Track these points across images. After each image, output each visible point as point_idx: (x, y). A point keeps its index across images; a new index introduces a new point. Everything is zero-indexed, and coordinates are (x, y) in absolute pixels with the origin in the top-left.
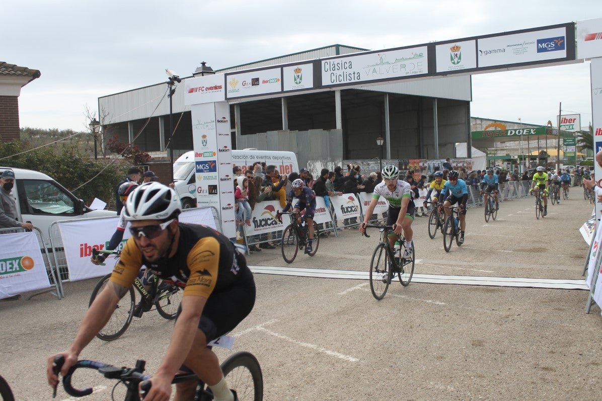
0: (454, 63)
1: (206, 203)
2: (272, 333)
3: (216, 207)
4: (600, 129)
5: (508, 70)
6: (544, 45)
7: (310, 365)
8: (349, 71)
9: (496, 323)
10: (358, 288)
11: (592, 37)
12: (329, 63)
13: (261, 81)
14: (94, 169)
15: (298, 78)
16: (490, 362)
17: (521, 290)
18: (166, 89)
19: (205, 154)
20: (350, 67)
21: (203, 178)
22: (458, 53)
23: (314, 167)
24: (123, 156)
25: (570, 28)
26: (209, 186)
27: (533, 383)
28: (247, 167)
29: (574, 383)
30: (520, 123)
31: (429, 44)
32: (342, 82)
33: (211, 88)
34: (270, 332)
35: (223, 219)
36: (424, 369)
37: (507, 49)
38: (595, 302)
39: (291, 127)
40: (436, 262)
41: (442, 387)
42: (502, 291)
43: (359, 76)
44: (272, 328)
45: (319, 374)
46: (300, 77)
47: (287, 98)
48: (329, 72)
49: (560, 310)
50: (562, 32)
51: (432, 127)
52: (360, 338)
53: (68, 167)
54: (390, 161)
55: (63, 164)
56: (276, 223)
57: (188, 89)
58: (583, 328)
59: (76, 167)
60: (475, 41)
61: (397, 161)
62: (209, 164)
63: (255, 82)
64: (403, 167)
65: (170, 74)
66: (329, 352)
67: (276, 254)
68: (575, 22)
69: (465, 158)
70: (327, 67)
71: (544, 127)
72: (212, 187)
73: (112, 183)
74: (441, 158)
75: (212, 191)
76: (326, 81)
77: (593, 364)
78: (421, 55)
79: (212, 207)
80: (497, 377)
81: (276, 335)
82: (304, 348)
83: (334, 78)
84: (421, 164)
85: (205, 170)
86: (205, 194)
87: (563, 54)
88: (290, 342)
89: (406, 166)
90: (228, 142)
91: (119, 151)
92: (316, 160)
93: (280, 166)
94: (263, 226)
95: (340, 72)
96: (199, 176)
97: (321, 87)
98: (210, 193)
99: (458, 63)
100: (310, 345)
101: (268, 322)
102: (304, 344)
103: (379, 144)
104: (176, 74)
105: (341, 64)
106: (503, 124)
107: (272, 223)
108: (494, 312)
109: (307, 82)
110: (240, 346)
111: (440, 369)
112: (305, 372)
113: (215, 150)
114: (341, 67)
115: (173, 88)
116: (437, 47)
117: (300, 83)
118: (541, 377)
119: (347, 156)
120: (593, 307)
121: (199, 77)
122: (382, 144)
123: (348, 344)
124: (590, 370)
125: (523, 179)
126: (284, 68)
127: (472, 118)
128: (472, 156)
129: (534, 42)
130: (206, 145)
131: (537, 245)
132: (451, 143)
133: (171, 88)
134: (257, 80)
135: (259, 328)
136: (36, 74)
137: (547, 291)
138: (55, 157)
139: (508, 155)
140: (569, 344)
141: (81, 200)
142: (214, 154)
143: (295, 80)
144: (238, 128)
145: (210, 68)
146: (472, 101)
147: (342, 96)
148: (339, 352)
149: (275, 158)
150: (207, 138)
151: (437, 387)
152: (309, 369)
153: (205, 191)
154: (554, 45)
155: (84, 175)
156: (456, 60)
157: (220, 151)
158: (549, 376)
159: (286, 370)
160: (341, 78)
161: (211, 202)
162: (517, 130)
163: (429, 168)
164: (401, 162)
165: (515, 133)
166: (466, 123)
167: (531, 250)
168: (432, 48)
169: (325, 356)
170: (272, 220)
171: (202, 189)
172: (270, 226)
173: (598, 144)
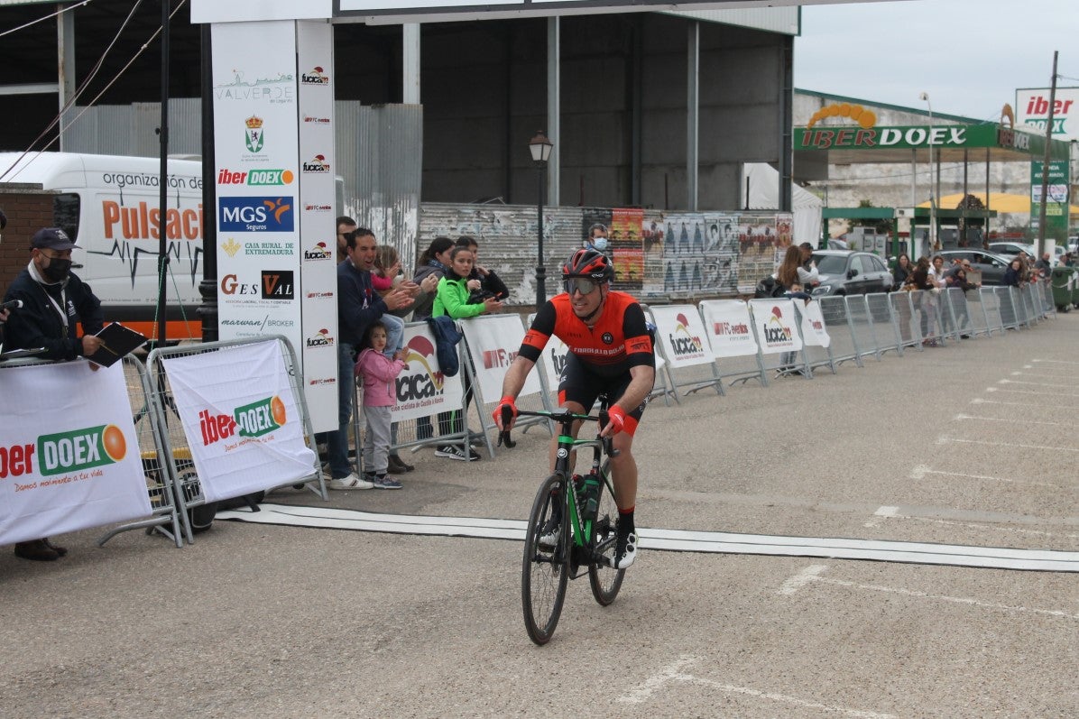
1: (251, 323)
3: (288, 337)
10: (814, 577)
19: (257, 177)
21: (242, 249)
26: (264, 273)
35: (309, 374)
40: (945, 514)
51: (684, 109)
54: (559, 212)
56: (443, 389)
61: (575, 215)
62: (267, 207)
69: (773, 211)
71: (990, 125)
72: (276, 277)
74: (704, 208)
75: (276, 287)
79: (278, 338)
84: (647, 225)
85: (254, 223)
86: (248, 297)
96: (231, 242)
98: (265, 296)
106: (866, 108)
107: (425, 391)
113: (291, 166)
122: (545, 157)
127: (799, 91)
130: (259, 149)
132: (728, 163)
135: (673, 673)
139: (865, 205)
142: (288, 177)
146: (799, 34)
150: (265, 128)
153: (249, 289)
157: (307, 168)
161: (272, 323)
162: (908, 128)
163: (670, 239)
164: (590, 216)
165: (903, 138)
166: (778, 102)
170: (426, 383)
171: (240, 282)
172: (420, 401)
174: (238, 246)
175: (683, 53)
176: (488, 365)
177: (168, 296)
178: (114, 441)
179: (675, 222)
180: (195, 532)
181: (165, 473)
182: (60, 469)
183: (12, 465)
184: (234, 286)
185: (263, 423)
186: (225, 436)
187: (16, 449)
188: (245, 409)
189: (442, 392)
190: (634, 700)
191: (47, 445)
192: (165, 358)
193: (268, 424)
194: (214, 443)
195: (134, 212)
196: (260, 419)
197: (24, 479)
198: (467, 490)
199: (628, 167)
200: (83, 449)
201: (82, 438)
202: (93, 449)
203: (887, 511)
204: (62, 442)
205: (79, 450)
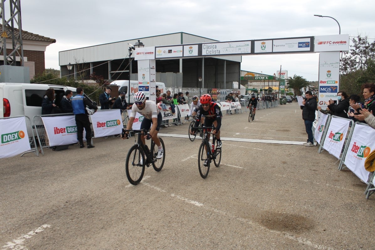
0: (262, 49)
4: (322, 81)
6: (301, 45)
8: (215, 49)
9: (287, 156)
11: (321, 43)
12: (206, 45)
13: (173, 51)
14: (85, 88)
15: (191, 51)
16: (293, 168)
17: (289, 145)
18: (128, 53)
19: (144, 83)
22: (264, 45)
24: (96, 82)
25: (312, 38)
29: (327, 174)
30: (261, 74)
31: (252, 40)
32: (212, 54)
33: (148, 53)
36: (270, 170)
40: (246, 134)
42: (282, 145)
43: (219, 52)
48: (206, 49)
50: (309, 40)
54: (204, 89)
56: (173, 115)
57: (136, 53)
60: (272, 40)
61: (207, 89)
62: (145, 87)
63: (170, 51)
64: (209, 92)
65: (130, 46)
66: (229, 165)
67: (172, 129)
68: (314, 36)
69: (237, 89)
70: (205, 47)
71: (272, 76)
74: (227, 88)
76: (204, 53)
77: (330, 169)
78: (248, 45)
83: (208, 52)
84: (217, 91)
85: (144, 90)
87: (308, 49)
89: (211, 91)
90: (154, 77)
94: (167, 117)
95: (211, 50)
97: (201, 55)
99: (264, 49)
103: (200, 81)
104: (132, 46)
105: (211, 46)
106: (254, 74)
107: (170, 115)
109: (195, 53)
111: (276, 170)
113: (149, 81)
114: (211, 48)
115: (131, 52)
116: (255, 42)
117: (191, 53)
118: (314, 173)
119: (184, 86)
124: (330, 171)
126: (184, 46)
128: (241, 88)
129: (297, 43)
130: (144, 79)
131: (285, 129)
133: (130, 52)
134: (171, 50)
135: (192, 157)
136: (54, 41)
137: (301, 146)
139: (254, 88)
142: (148, 83)
143: (189, 52)
145: (142, 43)
146: (241, 62)
150: (145, 76)
154: (305, 45)
156: (263, 48)
157: (151, 82)
160: (211, 52)
163: (221, 93)
165: (259, 78)
166: (238, 73)
167: (283, 131)
168: (253, 42)
169: (228, 166)
172: (170, 117)
173: (321, 87)
175: (223, 65)
176: (182, 111)
177: (130, 101)
178: (119, 122)
179: (222, 91)
180: (132, 136)
182: (110, 126)
183: (102, 125)
186: (137, 121)
187: (102, 123)
189: (175, 115)
190: (184, 160)
191: (108, 122)
194: (135, 123)
195: (136, 89)
197: (104, 127)
198: (176, 130)
199: (216, 82)
201: (114, 121)
202: (115, 123)
203: (238, 134)
204: (110, 122)
205: (113, 123)
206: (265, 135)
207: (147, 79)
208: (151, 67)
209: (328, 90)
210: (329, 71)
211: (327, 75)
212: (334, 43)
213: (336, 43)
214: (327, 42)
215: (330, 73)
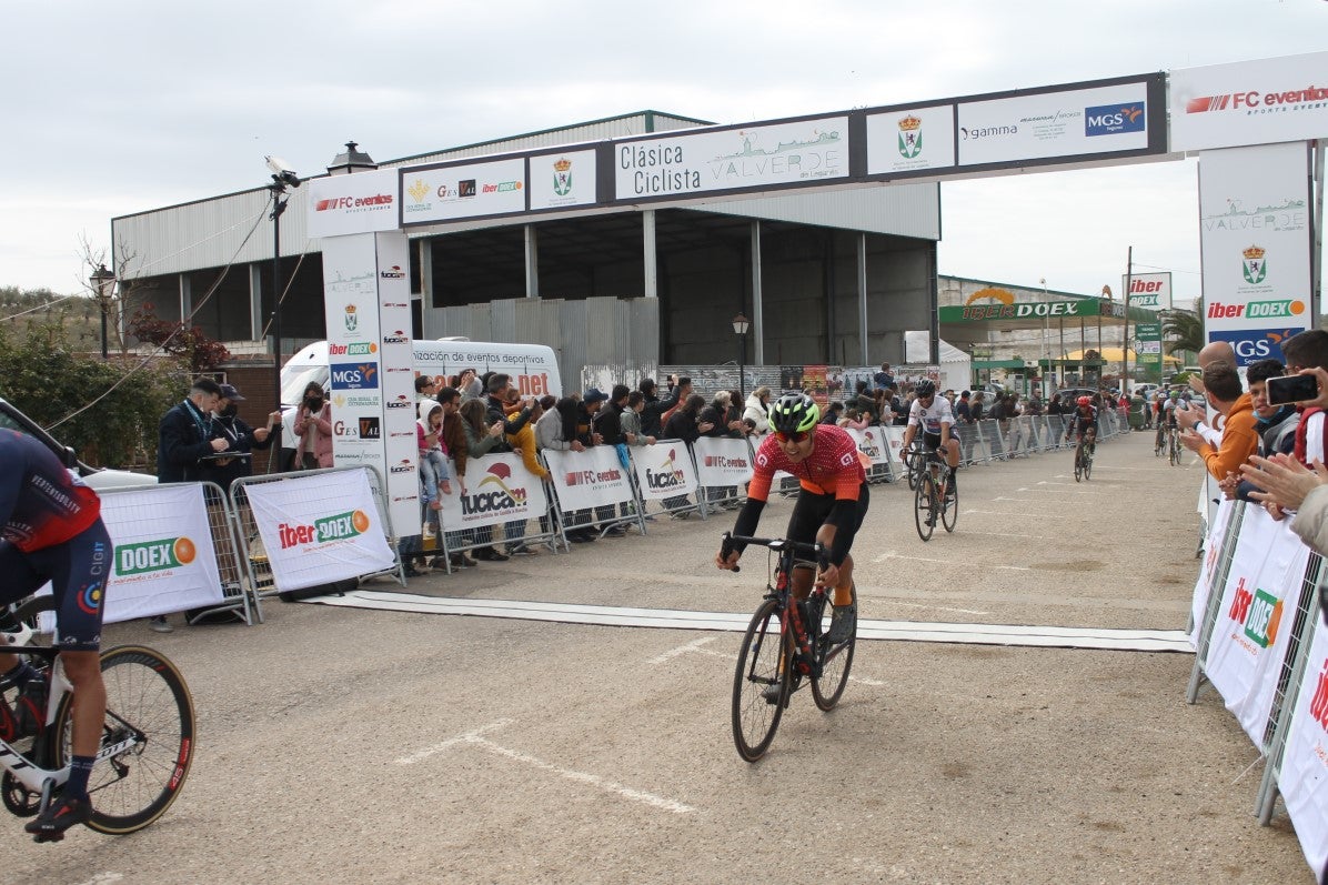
0: (906, 155)
1: (353, 457)
2: (501, 750)
3: (375, 466)
4: (1218, 304)
5: (1022, 172)
6: (1100, 120)
7: (586, 820)
8: (675, 168)
9: (996, 725)
10: (694, 648)
11: (1202, 106)
12: (631, 150)
13: (479, 187)
14: (100, 379)
15: (563, 182)
16: (983, 811)
17: (1048, 653)
18: (266, 202)
19: (353, 348)
20: (678, 159)
21: (346, 402)
22: (915, 133)
23: (596, 379)
24: (167, 349)
25: (1157, 84)
26: (361, 419)
27: (1077, 857)
28: (446, 377)
29: (1165, 858)
30: (1043, 291)
31: (852, 111)
32: (661, 193)
33: (368, 201)
34: (495, 748)
35: (393, 493)
36: (839, 829)
37: (1022, 127)
38: (1207, 679)
39: (546, 292)
41: (880, 869)
42: (1007, 655)
43: (698, 179)
44: (500, 737)
45: (606, 841)
46: (567, 179)
47: (536, 226)
48: (632, 171)
49: (1133, 696)
50: (1139, 93)
51: (856, 295)
52: (697, 761)
53: (39, 373)
54: (763, 369)
55: (29, 367)
56: (512, 504)
57: (317, 201)
58: (1182, 735)
59: (57, 374)
60: (951, 107)
61: (775, 372)
62: (361, 370)
63: (467, 188)
64: (791, 383)
65: (276, 168)
66: (629, 793)
67: (511, 573)
68: (1167, 71)
69: (925, 364)
70: (628, 158)
71: (1094, 300)
72: (368, 422)
73: (141, 411)
74: (873, 363)
75: (368, 431)
76: (625, 188)
77: (1208, 814)
78: (833, 137)
79: (367, 467)
80: (1000, 846)
81: (510, 753)
82: (575, 783)
83: (642, 182)
84: (830, 377)
85: (353, 383)
86: (351, 437)
87: (1139, 139)
88: (541, 771)
89: (796, 380)
90: (404, 321)
91: (157, 338)
92: (599, 364)
93: (521, 378)
94: (482, 510)
95: (656, 170)
96: (339, 396)
97: (613, 202)
98: (363, 436)
99: (915, 154)
100: (585, 777)
101: (492, 725)
102: (572, 775)
103: (738, 331)
104: (288, 168)
105: (657, 152)
106: (1007, 291)
107: (502, 504)
108: (990, 701)
109: (583, 192)
110: (430, 779)
111: (874, 828)
112: (574, 837)
114: (657, 161)
115: (282, 198)
116: (870, 119)
117: (566, 192)
118: (1094, 843)
119: (667, 358)
120: (1202, 690)
121: (342, 176)
122: (744, 332)
123: (670, 774)
124: (1198, 828)
125: (1050, 412)
126: (532, 159)
127: (941, 277)
128: (941, 360)
129: (1079, 114)
130: (354, 328)
131: (1082, 556)
132: (894, 332)
133: (277, 199)
134: (472, 183)
135: (471, 737)
137: (1106, 656)
138: (10, 349)
139: (1017, 359)
140: (1152, 771)
141: (69, 449)
142: (373, 348)
143: (556, 185)
144: (426, 292)
145: (365, 157)
146: (940, 239)
147: (658, 225)
148: (650, 791)
149: (508, 359)
150: (358, 313)
151: (867, 868)
152: (584, 830)
153: (351, 432)
154: (1121, 120)
155: (76, 391)
156: (910, 148)
157: (387, 340)
158: (1112, 842)
159: (533, 834)
160: (658, 183)
161: (366, 456)
162: (1037, 304)
163: (848, 385)
164: (786, 371)
165: (1033, 311)
166: (927, 288)
167: (1069, 567)
168: (857, 121)
169: (618, 800)
170: (502, 498)
171: (345, 426)
172: (498, 511)
173: (1215, 336)
174: (344, 400)
176: (571, 483)
178: (183, 549)
179: (850, 374)
181: (239, 570)
182: (136, 570)
184: (342, 429)
185: (343, 530)
186: (304, 541)
188: (327, 520)
189: (525, 504)
190: (407, 761)
191: (125, 552)
192: (248, 484)
193: (348, 529)
194: (293, 547)
196: (341, 527)
198: (524, 576)
199: (825, 336)
200: (156, 556)
201: (156, 547)
202: (166, 554)
204: (139, 550)
205: (153, 556)
206: (961, 595)
207: (368, 331)
208: (386, 268)
209: (1257, 350)
210: (1253, 252)
211: (1246, 273)
212: (1269, 99)
213: (1280, 101)
214: (1236, 96)
215: (1260, 262)
